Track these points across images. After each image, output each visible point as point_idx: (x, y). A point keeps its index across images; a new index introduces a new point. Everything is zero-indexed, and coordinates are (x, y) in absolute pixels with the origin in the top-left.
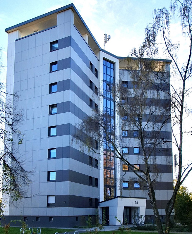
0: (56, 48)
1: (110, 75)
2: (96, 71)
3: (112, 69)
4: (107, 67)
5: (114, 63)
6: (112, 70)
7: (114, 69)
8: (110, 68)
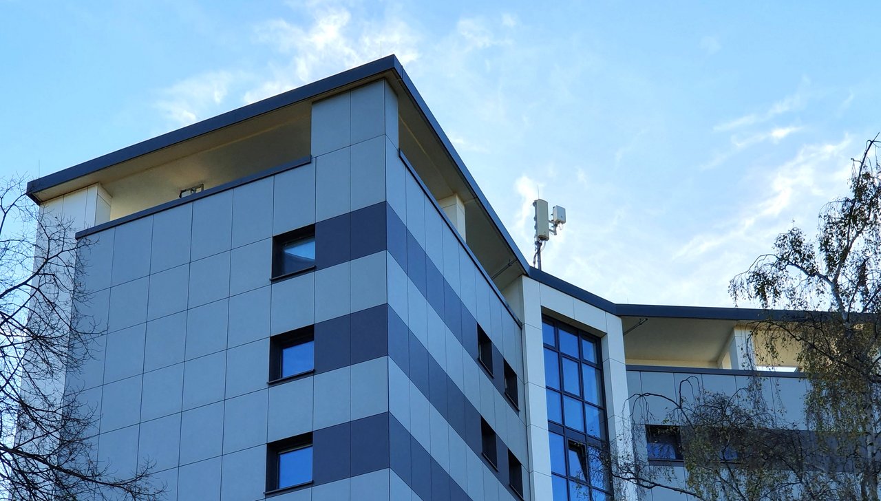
0: (306, 261)
1: (581, 398)
2: (510, 375)
3: (589, 364)
4: (561, 356)
5: (597, 338)
6: (589, 373)
7: (599, 367)
8: (580, 361)
